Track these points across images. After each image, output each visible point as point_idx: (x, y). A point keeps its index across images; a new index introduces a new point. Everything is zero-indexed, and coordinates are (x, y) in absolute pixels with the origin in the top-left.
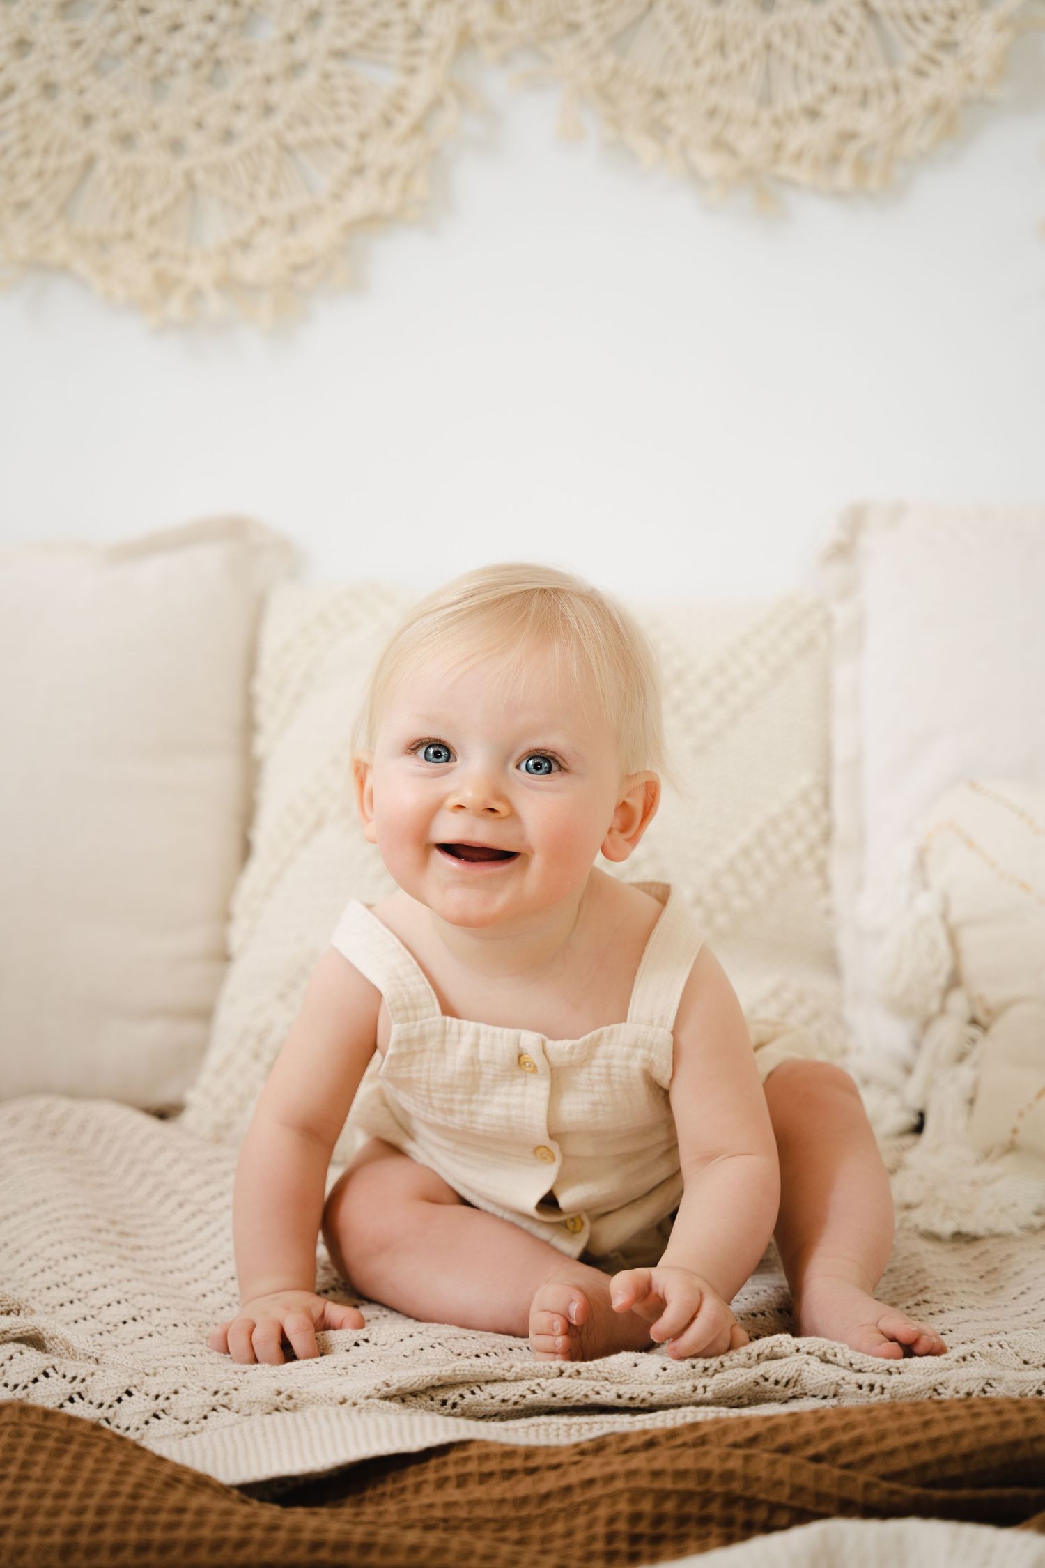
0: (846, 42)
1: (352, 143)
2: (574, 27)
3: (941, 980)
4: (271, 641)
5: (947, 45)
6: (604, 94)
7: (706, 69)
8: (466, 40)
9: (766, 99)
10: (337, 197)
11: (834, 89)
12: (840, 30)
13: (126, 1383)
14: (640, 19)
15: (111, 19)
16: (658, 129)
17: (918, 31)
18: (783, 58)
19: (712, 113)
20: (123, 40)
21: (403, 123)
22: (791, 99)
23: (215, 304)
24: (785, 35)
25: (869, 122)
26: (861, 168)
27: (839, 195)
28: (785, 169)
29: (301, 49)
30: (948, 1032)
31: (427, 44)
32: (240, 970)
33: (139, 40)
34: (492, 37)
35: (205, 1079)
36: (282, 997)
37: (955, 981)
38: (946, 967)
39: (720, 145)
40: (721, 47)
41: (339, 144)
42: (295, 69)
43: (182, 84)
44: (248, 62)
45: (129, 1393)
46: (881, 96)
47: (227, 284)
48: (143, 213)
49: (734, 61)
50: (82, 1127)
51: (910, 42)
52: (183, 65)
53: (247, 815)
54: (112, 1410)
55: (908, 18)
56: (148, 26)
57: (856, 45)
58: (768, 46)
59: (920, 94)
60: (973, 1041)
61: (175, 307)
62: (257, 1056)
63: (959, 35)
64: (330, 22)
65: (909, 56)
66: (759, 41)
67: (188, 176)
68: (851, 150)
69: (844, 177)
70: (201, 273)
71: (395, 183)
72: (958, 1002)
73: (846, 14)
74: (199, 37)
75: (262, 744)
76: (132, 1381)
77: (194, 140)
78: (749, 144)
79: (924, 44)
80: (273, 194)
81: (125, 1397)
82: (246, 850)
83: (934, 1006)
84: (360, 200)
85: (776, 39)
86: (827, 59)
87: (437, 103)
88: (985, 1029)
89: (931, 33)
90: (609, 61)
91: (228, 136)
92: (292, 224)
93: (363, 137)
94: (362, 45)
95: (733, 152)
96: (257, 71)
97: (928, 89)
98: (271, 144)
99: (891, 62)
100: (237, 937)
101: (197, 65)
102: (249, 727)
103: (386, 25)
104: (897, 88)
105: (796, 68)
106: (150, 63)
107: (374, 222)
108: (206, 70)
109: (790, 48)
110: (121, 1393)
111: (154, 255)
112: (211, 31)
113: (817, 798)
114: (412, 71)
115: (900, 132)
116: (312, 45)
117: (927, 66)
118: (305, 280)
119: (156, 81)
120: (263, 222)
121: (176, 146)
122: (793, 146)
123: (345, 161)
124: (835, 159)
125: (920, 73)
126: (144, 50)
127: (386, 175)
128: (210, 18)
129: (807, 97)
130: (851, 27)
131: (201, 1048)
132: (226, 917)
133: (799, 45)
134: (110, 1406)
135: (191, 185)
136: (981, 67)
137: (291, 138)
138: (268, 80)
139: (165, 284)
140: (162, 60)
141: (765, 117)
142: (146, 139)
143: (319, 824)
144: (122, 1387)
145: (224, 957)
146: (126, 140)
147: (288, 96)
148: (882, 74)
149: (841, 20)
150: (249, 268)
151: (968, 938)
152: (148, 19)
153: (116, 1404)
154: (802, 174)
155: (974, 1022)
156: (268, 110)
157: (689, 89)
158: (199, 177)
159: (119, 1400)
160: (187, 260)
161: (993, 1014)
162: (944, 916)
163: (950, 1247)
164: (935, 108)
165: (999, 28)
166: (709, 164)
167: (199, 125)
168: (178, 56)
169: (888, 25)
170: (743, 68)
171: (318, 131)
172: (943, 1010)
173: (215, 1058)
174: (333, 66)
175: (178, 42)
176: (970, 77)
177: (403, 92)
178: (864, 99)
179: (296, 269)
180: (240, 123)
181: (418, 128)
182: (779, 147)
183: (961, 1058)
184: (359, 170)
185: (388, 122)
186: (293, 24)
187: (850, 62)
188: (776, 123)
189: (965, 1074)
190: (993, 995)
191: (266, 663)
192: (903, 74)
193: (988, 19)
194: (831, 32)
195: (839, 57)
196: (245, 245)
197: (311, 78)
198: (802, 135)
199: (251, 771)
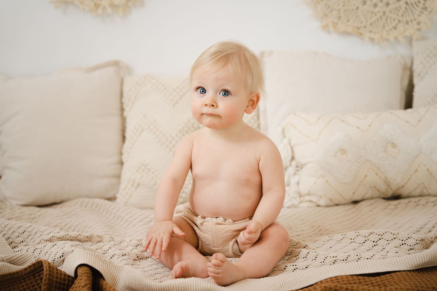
3: (290, 158)
4: (126, 90)
30: (292, 170)
32: (126, 166)
36: (137, 171)
37: (293, 158)
38: (290, 155)
50: (93, 204)
60: (298, 171)
61: (100, 11)
62: (133, 186)
72: (294, 163)
75: (125, 114)
82: (124, 138)
83: (288, 164)
88: (301, 168)
100: (124, 158)
102: (122, 110)
113: (256, 118)
131: (119, 183)
132: (121, 154)
143: (143, 131)
145: (122, 163)
151: (295, 149)
155: (298, 167)
161: (303, 165)
162: (290, 144)
172: (290, 165)
173: (122, 186)
179: (128, 1)
183: (295, 174)
189: (296, 177)
190: (303, 161)
191: (125, 95)
199: (124, 120)
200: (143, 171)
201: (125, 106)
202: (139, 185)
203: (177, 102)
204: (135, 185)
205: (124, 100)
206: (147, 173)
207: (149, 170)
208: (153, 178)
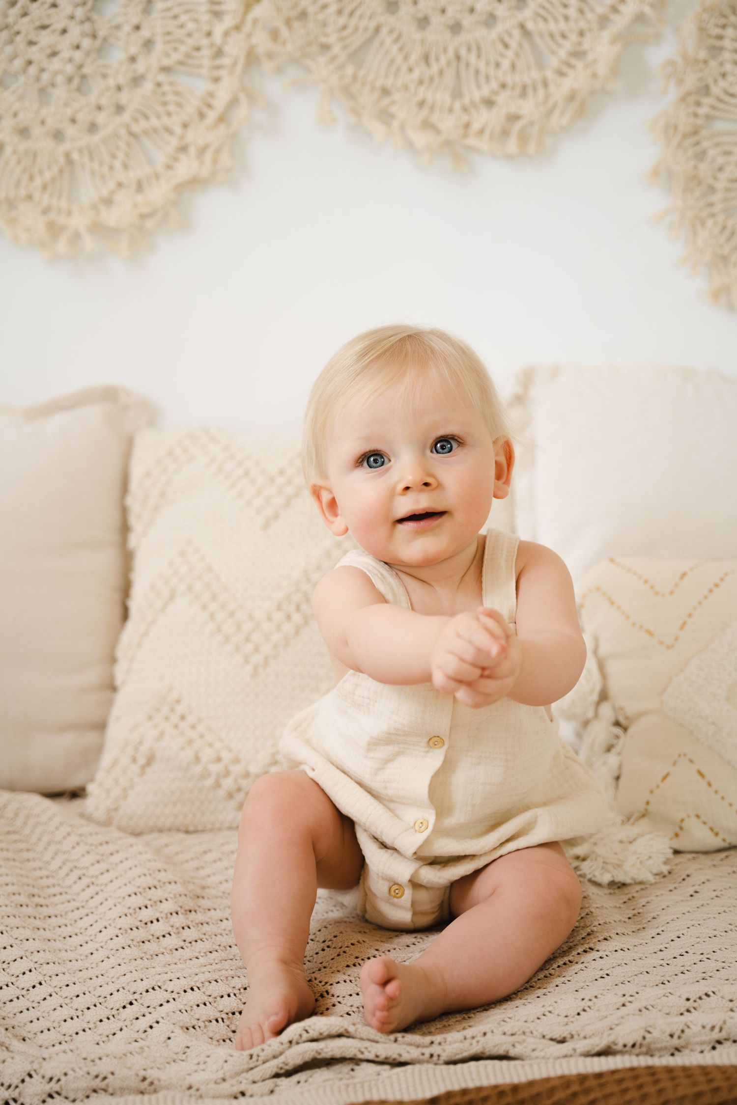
0: (510, 54)
1: (178, 130)
2: (325, 47)
3: (595, 697)
4: (137, 471)
5: (578, 54)
6: (347, 91)
7: (416, 74)
8: (252, 58)
9: (457, 94)
10: (169, 167)
11: (503, 86)
12: (506, 46)
13: (28, 1067)
14: (369, 42)
15: (9, 49)
16: (385, 116)
17: (559, 45)
18: (468, 65)
19: (422, 104)
20: (18, 63)
21: (212, 116)
22: (474, 93)
23: (89, 243)
24: (469, 49)
25: (528, 107)
26: (523, 139)
27: (509, 157)
28: (472, 141)
29: (140, 67)
30: (601, 730)
31: (226, 61)
32: (122, 698)
33: (30, 63)
34: (270, 56)
35: (100, 776)
36: (150, 717)
37: (604, 696)
38: (598, 688)
39: (427, 125)
40: (426, 58)
41: (169, 131)
42: (137, 81)
43: (60, 93)
44: (104, 76)
45: (30, 1076)
46: (535, 90)
47: (96, 228)
48: (38, 181)
49: (435, 68)
51: (553, 53)
52: (60, 79)
53: (126, 590)
54: (18, 1090)
55: (552, 36)
56: (34, 53)
57: (517, 55)
58: (458, 58)
59: (561, 89)
60: (617, 737)
61: (62, 245)
62: (134, 760)
63: (586, 46)
64: (159, 47)
65: (553, 62)
66: (451, 53)
67: (67, 155)
68: (517, 126)
69: (512, 145)
70: (78, 222)
71: (208, 157)
72: (606, 710)
73: (510, 35)
74: (70, 60)
75: (133, 541)
76: (32, 1067)
77: (71, 131)
78: (448, 124)
79: (563, 54)
80: (126, 166)
81: (27, 1079)
82: (125, 614)
83: (590, 714)
84: (185, 168)
85: (463, 52)
86: (498, 65)
87: (234, 102)
88: (625, 729)
89: (567, 46)
90: (350, 70)
91: (93, 127)
92: (140, 187)
93: (185, 126)
94: (181, 63)
95: (437, 131)
96: (111, 82)
97: (567, 84)
98: (123, 132)
99: (541, 66)
100: (120, 672)
101: (70, 80)
102: (125, 529)
103: (198, 49)
104: (545, 84)
105: (477, 72)
106: (38, 79)
107: (195, 183)
108: (76, 82)
109: (473, 58)
110: (24, 1075)
111: (46, 211)
112: (78, 55)
114: (216, 80)
115: (549, 113)
116: (147, 64)
117: (565, 69)
118: (149, 224)
119: (42, 91)
120: (120, 185)
121: (58, 136)
122: (476, 126)
123: (174, 142)
124: (505, 133)
125: (561, 74)
126: (32, 70)
127: (202, 151)
128: (78, 47)
129: (486, 91)
130: (513, 44)
131: (99, 750)
132: (113, 660)
133: (479, 56)
134: (17, 1087)
135: (70, 162)
136: (602, 69)
137: (135, 128)
138: (119, 88)
139: (54, 230)
140: (45, 76)
141: (457, 105)
142: (37, 131)
143: (172, 598)
144: (25, 1072)
145: (113, 688)
146: (24, 132)
147: (133, 99)
148: (535, 75)
149: (506, 38)
150: (111, 217)
151: (612, 667)
152: (34, 49)
153: (21, 1085)
154: (483, 144)
155: (617, 724)
156: (119, 109)
157: (406, 88)
158: (75, 156)
159: (23, 1081)
160: (69, 213)
161: (632, 719)
162: (595, 653)
163: (607, 891)
164: (572, 97)
165: (613, 41)
166: (421, 139)
167: (73, 121)
168: (57, 73)
169: (538, 40)
170: (441, 72)
171: (154, 122)
172: (596, 715)
173: (106, 760)
174: (162, 78)
175: (56, 64)
176: (595, 75)
177: (211, 95)
178: (523, 93)
179: (143, 217)
180: (101, 118)
181: (222, 119)
182: (467, 126)
183: (609, 749)
184: (183, 149)
185: (202, 115)
186: (133, 50)
187: (513, 67)
188: (465, 109)
189: (613, 759)
190: (631, 707)
191: (134, 486)
192: (549, 74)
193: (606, 35)
194: (500, 47)
195: (506, 64)
196: (108, 202)
197: (148, 86)
198: (483, 118)
199: (127, 558)
200: (167, 719)
201: (133, 520)
202: (150, 760)
203: (276, 516)
204: (142, 761)
205: (130, 501)
206: (176, 726)
207: (183, 718)
208: (190, 742)
